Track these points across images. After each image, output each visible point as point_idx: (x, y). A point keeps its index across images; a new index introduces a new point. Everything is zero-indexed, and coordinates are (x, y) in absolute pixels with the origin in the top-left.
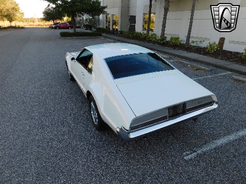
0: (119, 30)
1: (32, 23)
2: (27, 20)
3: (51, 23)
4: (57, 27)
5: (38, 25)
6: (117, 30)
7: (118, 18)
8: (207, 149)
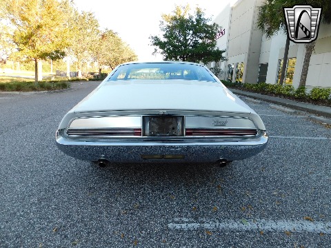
0: (243, 83)
8: (231, 226)
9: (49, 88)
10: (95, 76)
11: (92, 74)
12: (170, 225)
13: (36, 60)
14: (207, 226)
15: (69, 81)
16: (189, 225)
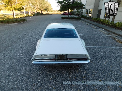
0: (91, 17)
1: (55, 12)
2: (54, 11)
3: (63, 12)
4: (64, 14)
5: (57, 13)
6: (91, 16)
7: (92, 10)
8: (79, 83)
9: (19, 22)
10: (35, 13)
11: (34, 12)
12: (63, 83)
13: (13, 11)
14: (73, 83)
15: (26, 17)
16: (68, 83)
